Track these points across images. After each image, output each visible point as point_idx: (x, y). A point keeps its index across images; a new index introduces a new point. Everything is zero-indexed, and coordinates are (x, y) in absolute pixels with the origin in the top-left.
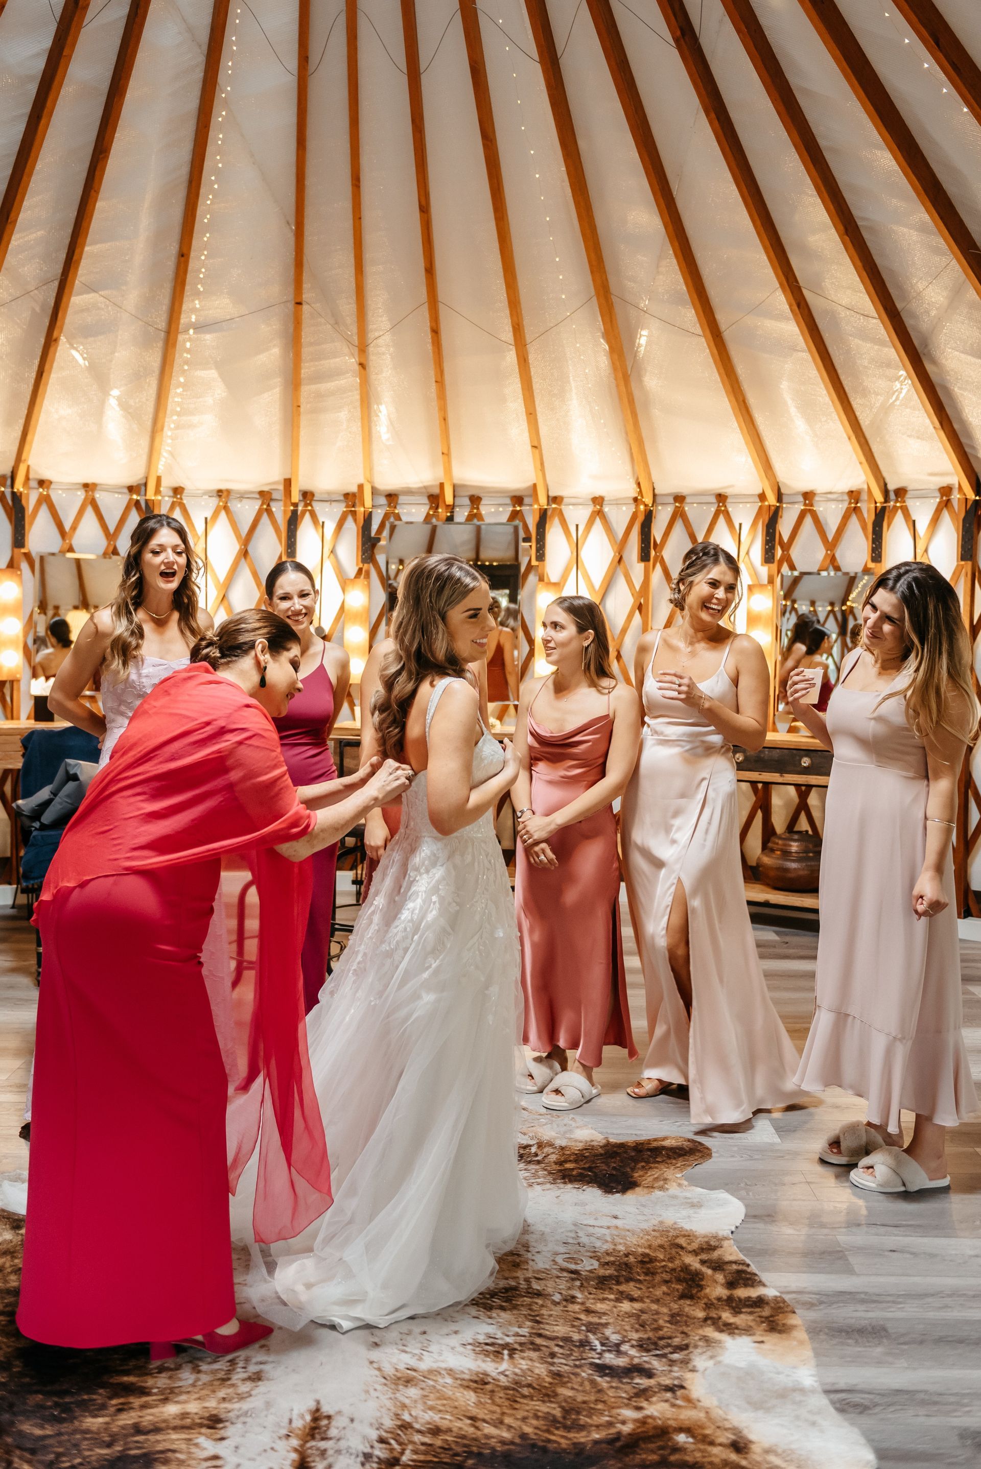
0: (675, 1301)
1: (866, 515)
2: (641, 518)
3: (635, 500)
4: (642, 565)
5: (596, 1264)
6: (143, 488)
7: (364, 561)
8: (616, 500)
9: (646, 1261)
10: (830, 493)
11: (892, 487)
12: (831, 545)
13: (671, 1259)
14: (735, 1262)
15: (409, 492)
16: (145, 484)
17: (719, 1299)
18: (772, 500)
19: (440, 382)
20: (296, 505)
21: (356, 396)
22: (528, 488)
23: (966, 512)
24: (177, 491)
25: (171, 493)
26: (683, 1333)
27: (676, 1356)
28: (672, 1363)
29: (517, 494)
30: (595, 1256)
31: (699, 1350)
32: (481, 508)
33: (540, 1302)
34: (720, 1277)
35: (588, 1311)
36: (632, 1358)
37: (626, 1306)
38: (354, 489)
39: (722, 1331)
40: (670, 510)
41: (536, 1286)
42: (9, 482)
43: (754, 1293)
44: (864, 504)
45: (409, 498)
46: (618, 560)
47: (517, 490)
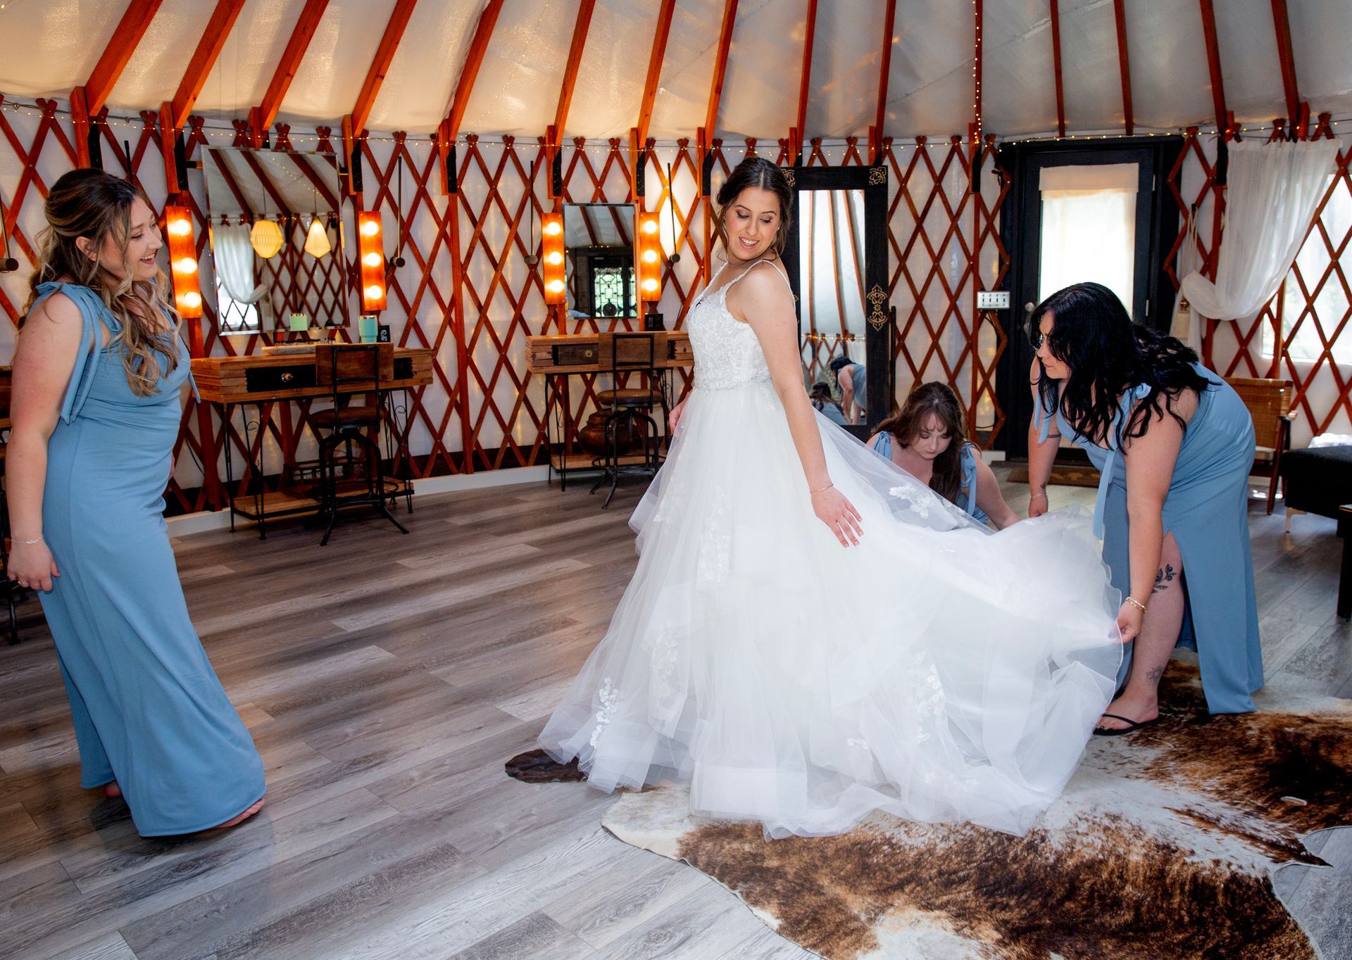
4: (445, 196)
7: (181, 186)
8: (417, 135)
10: (596, 139)
12: (599, 183)
15: (218, 115)
22: (336, 120)
23: (705, 159)
29: (324, 125)
32: (289, 136)
40: (466, 147)
44: (625, 151)
45: (216, 123)
46: (422, 193)
47: (326, 121)
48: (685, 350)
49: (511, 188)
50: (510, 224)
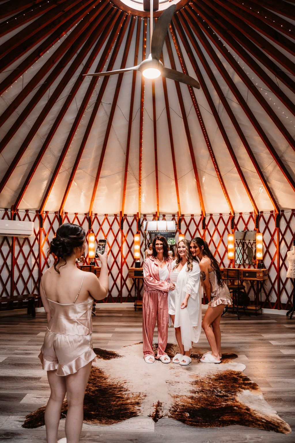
0: (232, 383)
1: (254, 218)
2: (203, 219)
3: (201, 215)
4: (203, 230)
5: (214, 377)
6: (88, 214)
7: (139, 230)
8: (197, 215)
9: (225, 376)
10: (246, 213)
11: (260, 211)
12: (246, 225)
13: (231, 376)
14: (244, 376)
15: (149, 214)
16: (89, 213)
17: (241, 383)
18: (232, 215)
19: (157, 189)
20: (123, 217)
21: (138, 192)
22: (176, 213)
23: (277, 217)
24: (96, 214)
25: (94, 215)
26: (234, 389)
27: (233, 393)
28: (232, 395)
29: (174, 214)
30: (214, 375)
31: (238, 392)
32: (165, 217)
33: (203, 383)
34: (241, 379)
35: (214, 385)
36: (224, 394)
37: (221, 384)
38: (136, 213)
39: (242, 389)
40: (209, 217)
41: (202, 380)
42: (58, 213)
43: (249, 382)
44: (254, 215)
45: (149, 216)
46: (197, 229)
47: (174, 213)
48: (259, 275)
49: (221, 227)
50: (220, 237)
